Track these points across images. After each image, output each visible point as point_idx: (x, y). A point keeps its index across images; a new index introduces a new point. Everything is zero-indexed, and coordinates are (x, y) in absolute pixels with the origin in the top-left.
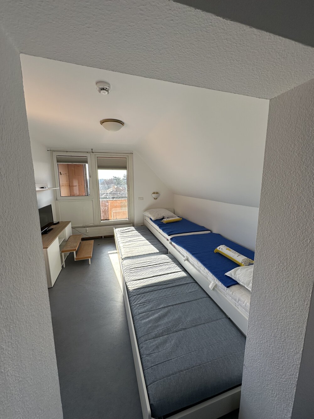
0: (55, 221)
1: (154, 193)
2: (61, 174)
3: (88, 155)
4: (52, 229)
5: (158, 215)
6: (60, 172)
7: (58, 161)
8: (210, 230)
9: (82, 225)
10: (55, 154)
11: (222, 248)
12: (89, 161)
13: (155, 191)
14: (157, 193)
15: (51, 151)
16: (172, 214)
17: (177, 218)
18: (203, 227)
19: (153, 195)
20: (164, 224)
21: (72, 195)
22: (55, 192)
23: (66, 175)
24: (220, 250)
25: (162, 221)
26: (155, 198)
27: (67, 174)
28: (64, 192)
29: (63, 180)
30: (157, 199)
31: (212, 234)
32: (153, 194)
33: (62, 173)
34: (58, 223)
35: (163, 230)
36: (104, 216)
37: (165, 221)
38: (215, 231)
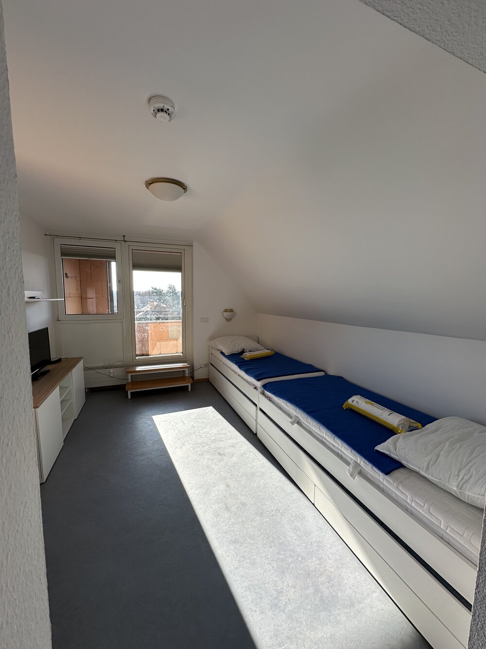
0: (54, 356)
1: (226, 311)
2: (67, 277)
3: (117, 246)
4: (48, 371)
5: (235, 346)
6: (66, 274)
7: (63, 254)
8: (324, 371)
9: (101, 364)
10: (58, 242)
11: (358, 400)
12: (118, 255)
13: (228, 307)
14: (231, 311)
15: (51, 235)
16: (256, 345)
17: (265, 352)
18: (311, 365)
19: (225, 314)
20: (246, 361)
21: (84, 312)
22: (54, 307)
23: (76, 279)
24: (355, 404)
25: (242, 356)
26: (227, 319)
27: (78, 279)
28: (72, 308)
29: (70, 287)
30: (230, 319)
31: (327, 376)
32: (224, 312)
33: (69, 275)
34: (60, 360)
35: (247, 372)
36: (141, 349)
37: (247, 355)
38: (332, 372)
